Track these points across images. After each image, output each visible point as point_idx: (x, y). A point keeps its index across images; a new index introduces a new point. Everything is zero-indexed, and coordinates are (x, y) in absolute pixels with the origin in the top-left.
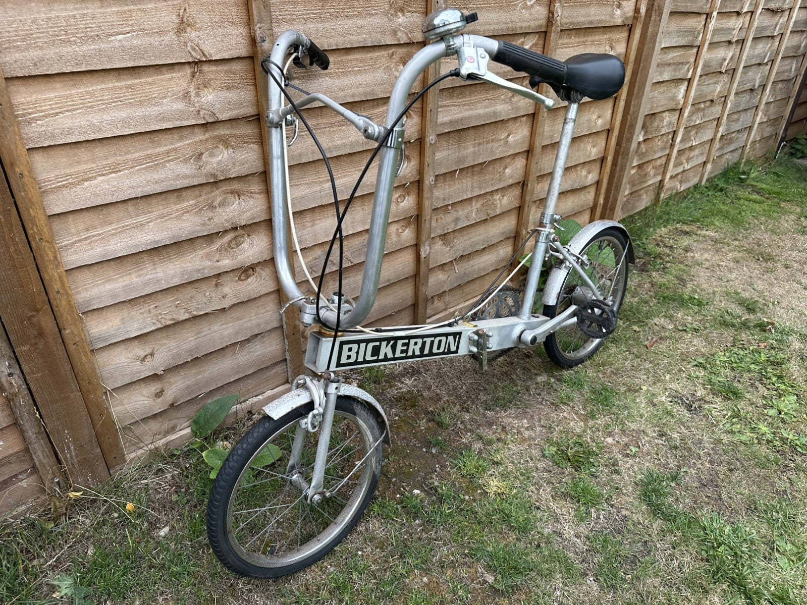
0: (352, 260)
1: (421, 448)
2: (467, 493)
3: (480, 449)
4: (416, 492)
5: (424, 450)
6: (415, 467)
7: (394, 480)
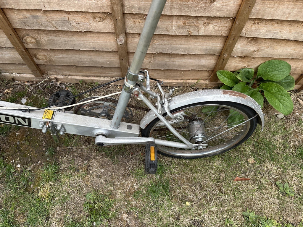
0: (57, 27)
1: (44, 147)
2: (34, 184)
3: (64, 168)
4: (19, 166)
5: (44, 149)
6: (31, 154)
7: (18, 153)
